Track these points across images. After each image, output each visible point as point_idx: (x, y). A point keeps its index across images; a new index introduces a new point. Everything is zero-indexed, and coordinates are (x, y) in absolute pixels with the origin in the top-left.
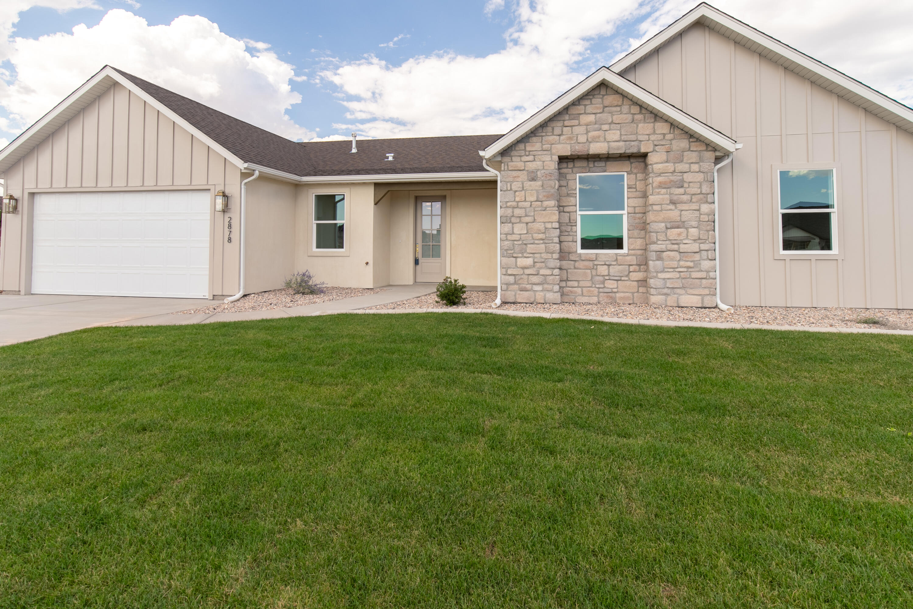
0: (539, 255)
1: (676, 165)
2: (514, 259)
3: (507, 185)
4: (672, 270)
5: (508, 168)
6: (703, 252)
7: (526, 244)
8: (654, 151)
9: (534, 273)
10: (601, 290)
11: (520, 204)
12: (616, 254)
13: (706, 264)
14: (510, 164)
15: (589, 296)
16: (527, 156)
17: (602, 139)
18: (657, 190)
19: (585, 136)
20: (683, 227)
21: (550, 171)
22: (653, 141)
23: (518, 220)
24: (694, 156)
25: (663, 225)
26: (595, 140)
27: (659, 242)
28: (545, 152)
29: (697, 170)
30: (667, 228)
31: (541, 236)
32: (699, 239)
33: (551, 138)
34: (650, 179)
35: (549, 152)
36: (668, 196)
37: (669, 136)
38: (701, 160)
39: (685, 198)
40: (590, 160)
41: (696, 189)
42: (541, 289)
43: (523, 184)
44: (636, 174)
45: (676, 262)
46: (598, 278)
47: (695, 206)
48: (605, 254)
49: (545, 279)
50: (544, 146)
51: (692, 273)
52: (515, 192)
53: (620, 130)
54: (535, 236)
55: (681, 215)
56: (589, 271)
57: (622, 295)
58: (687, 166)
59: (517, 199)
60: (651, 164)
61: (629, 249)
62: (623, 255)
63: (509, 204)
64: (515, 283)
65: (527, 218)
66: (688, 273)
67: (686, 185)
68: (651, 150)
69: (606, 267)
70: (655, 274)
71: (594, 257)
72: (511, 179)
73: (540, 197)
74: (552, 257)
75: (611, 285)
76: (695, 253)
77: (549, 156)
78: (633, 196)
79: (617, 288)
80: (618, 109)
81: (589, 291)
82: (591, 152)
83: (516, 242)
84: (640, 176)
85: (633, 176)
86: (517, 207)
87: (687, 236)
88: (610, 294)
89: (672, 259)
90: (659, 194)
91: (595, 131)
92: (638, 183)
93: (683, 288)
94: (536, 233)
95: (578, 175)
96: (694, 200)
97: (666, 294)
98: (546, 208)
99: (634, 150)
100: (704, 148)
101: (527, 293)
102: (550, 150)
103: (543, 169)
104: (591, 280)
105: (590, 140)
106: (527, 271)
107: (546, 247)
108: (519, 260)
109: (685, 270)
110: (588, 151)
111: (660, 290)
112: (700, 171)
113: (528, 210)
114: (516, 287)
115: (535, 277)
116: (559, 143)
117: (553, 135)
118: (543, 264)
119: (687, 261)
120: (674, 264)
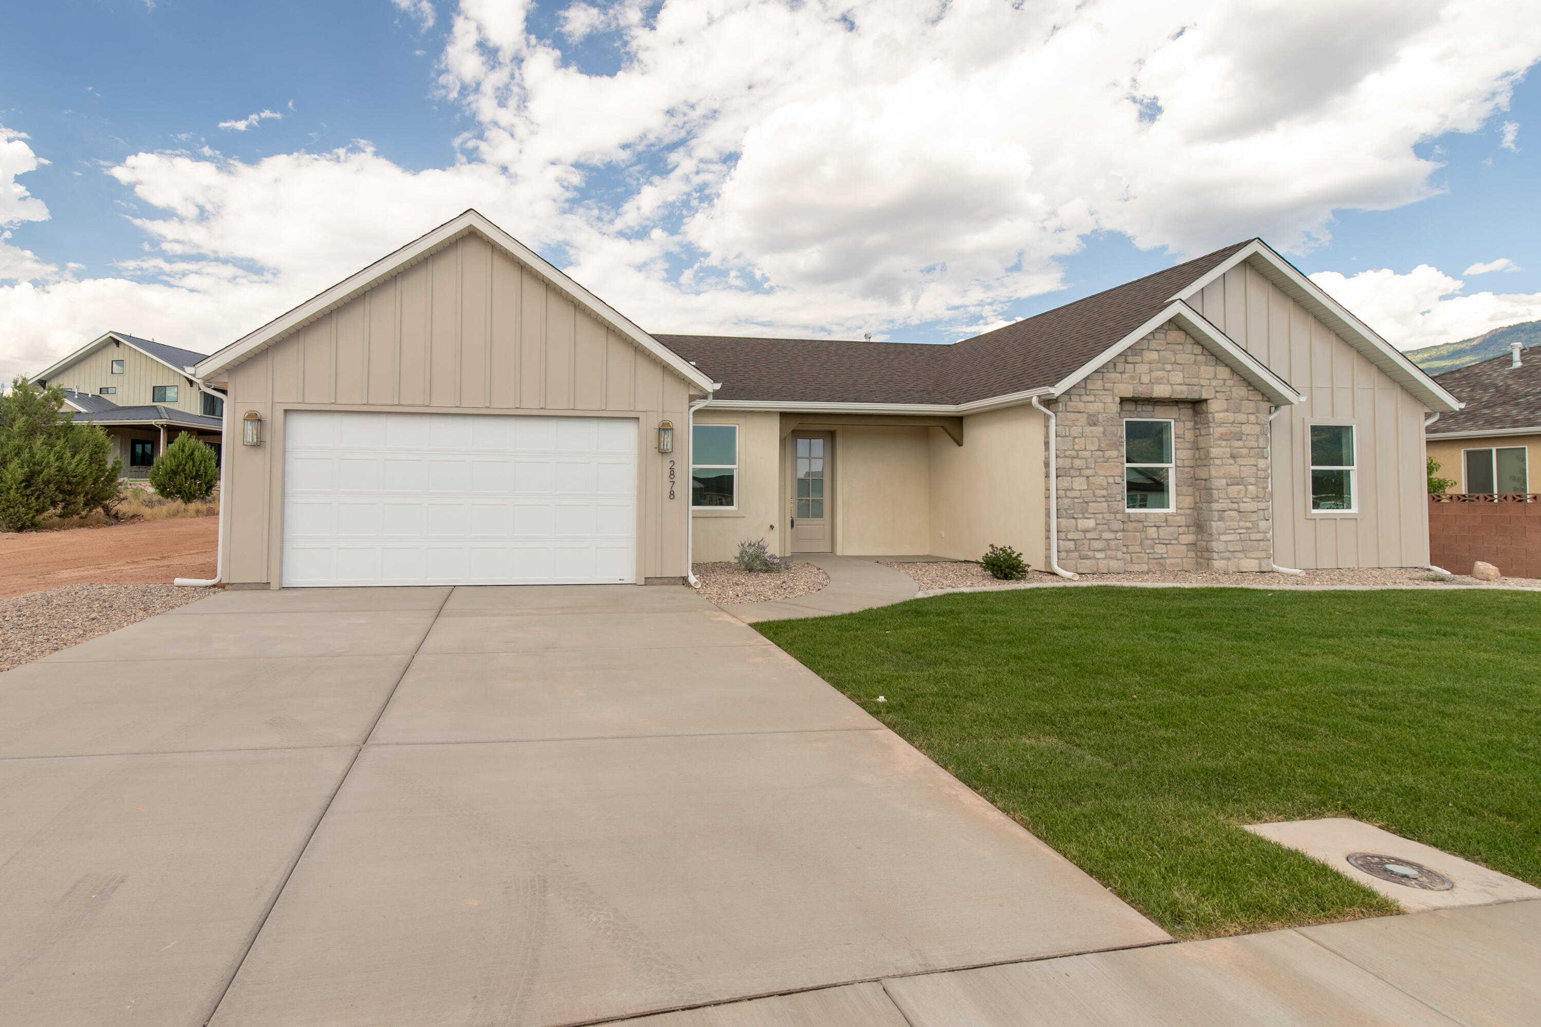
0: (1101, 515)
1: (1236, 415)
2: (1074, 520)
3: (1065, 429)
4: (1232, 531)
5: (1066, 409)
6: (1259, 511)
7: (1086, 502)
8: (1216, 398)
9: (1097, 537)
10: (1151, 556)
11: (1080, 452)
12: (1165, 514)
13: (1263, 525)
14: (1069, 403)
15: (1139, 564)
16: (1087, 395)
17: (1165, 381)
18: (1219, 442)
19: (1148, 375)
20: (1243, 484)
21: (1112, 415)
22: (1214, 387)
23: (1078, 473)
24: (1249, 406)
25: (1224, 481)
26: (1158, 381)
27: (1221, 501)
28: (1107, 392)
29: (1254, 421)
30: (1228, 485)
31: (1104, 493)
32: (1257, 497)
33: (1113, 375)
34: (1211, 429)
35: (1112, 393)
36: (1228, 449)
37: (1229, 383)
38: (1258, 411)
39: (1244, 451)
40: (1139, 403)
41: (1253, 443)
42: (1104, 556)
43: (1082, 429)
44: (1184, 422)
45: (1236, 523)
46: (1147, 542)
47: (1252, 461)
48: (1155, 514)
49: (1108, 545)
50: (1106, 385)
51: (1251, 535)
52: (1075, 438)
53: (1182, 371)
54: (1097, 492)
55: (1240, 472)
56: (1138, 534)
57: (1172, 561)
58: (1245, 416)
59: (1077, 447)
60: (1210, 413)
61: (1177, 508)
62: (1172, 515)
63: (1068, 453)
64: (1076, 549)
65: (1088, 471)
66: (1247, 535)
67: (1244, 437)
68: (1212, 396)
69: (1155, 529)
70: (1217, 537)
72: (1070, 423)
73: (1103, 445)
74: (1115, 518)
75: (1160, 549)
76: (1253, 512)
77: (1111, 397)
78: (1182, 447)
79: (1167, 553)
80: (1180, 347)
81: (1139, 558)
82: (1155, 395)
83: (1076, 500)
84: (1189, 425)
85: (1181, 424)
86: (1077, 457)
87: (1246, 494)
88: (1160, 561)
89: (1232, 519)
90: (1219, 446)
91: (1159, 370)
92: (1186, 432)
93: (1243, 551)
94: (1097, 489)
95: (1125, 420)
96: (1252, 454)
97: (1228, 559)
98: (1108, 459)
99: (1195, 396)
100: (1261, 398)
101: (1089, 561)
102: (1113, 390)
103: (1104, 412)
104: (1141, 544)
105: (1153, 381)
106: (1089, 535)
107: (1109, 506)
108: (1079, 521)
109: (1244, 531)
110: (1151, 393)
111: (1222, 554)
112: (1257, 424)
113: (1089, 461)
114: (1076, 554)
115: (1098, 542)
116: (1122, 382)
117: (1115, 372)
118: (1106, 527)
119: (1246, 521)
120: (1234, 525)
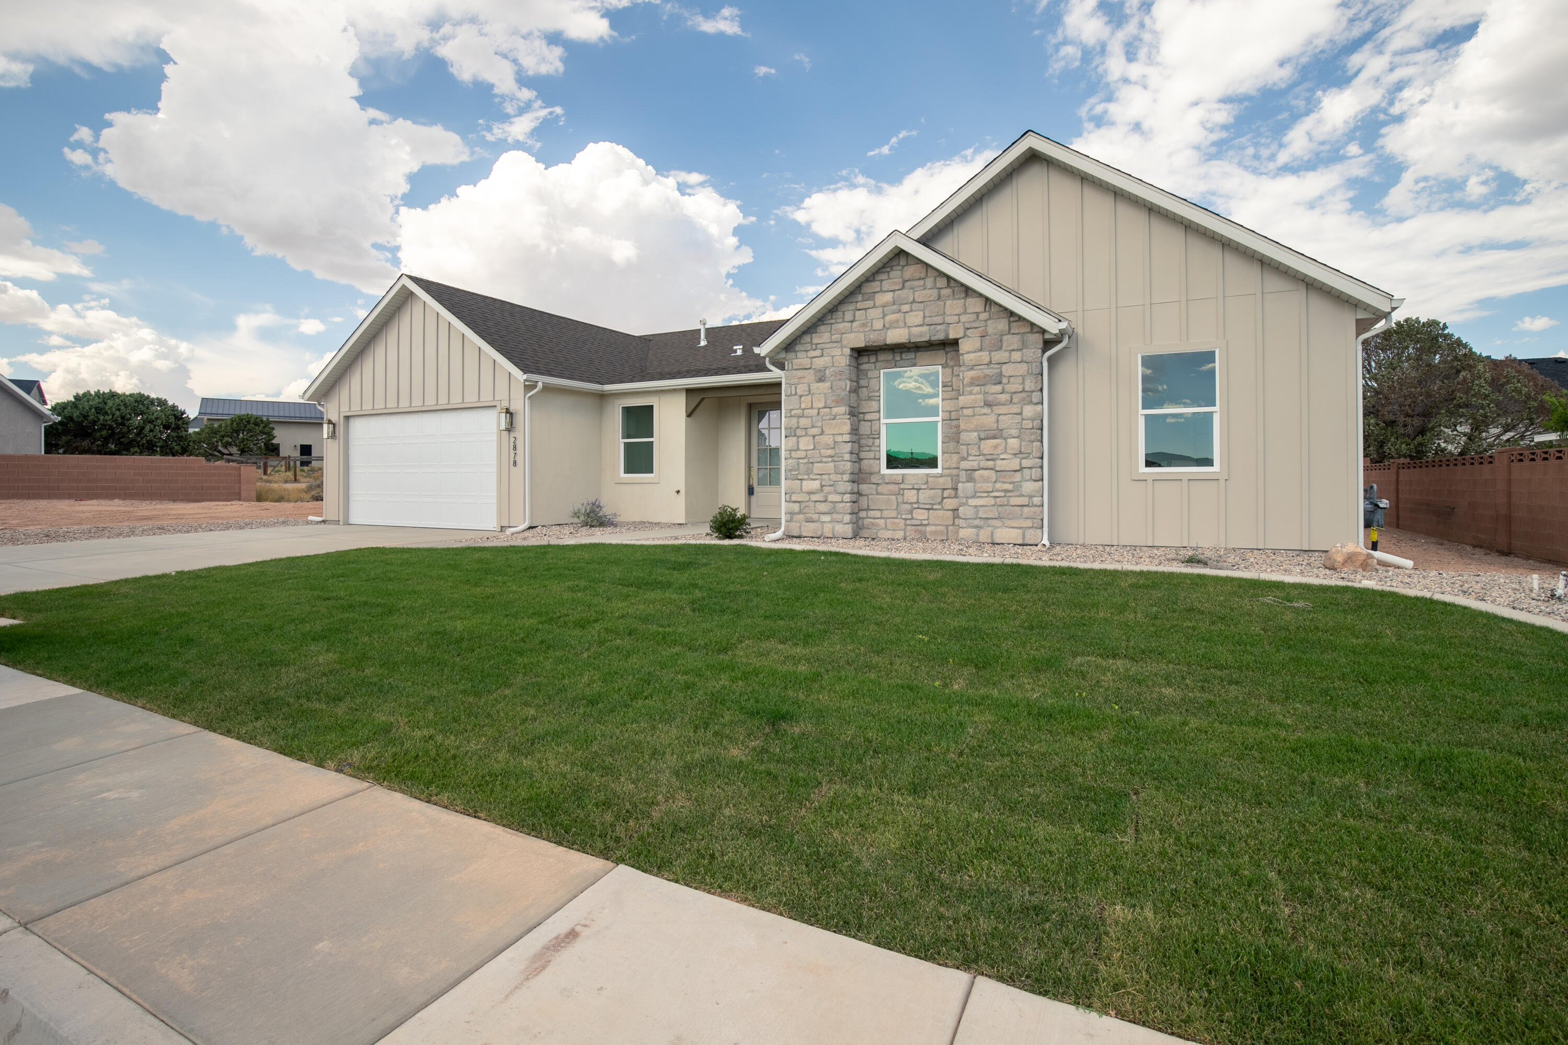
0: (828, 476)
1: (993, 354)
2: (799, 482)
3: (792, 388)
4: (986, 495)
5: (793, 367)
6: (1025, 470)
7: (812, 463)
8: (965, 336)
9: (822, 500)
10: (908, 522)
11: (806, 412)
12: (927, 475)
13: (1029, 487)
14: (795, 361)
15: (894, 530)
16: (814, 350)
17: (901, 324)
18: (969, 389)
19: (882, 320)
20: (1001, 437)
21: (840, 369)
22: (964, 323)
23: (804, 433)
24: (1015, 341)
25: (975, 434)
26: (893, 325)
27: (970, 458)
28: (835, 345)
29: (1019, 360)
30: (980, 439)
31: (830, 452)
32: (1021, 453)
33: (841, 326)
34: (963, 373)
35: (839, 345)
36: (981, 396)
37: (984, 316)
38: (1024, 346)
39: (1004, 397)
41: (1017, 386)
42: (830, 520)
43: (809, 386)
44: (952, 367)
45: (990, 485)
46: (904, 506)
47: (1015, 409)
49: (835, 508)
50: (833, 337)
51: (1011, 499)
52: (801, 396)
53: (923, 311)
54: (823, 451)
55: (997, 423)
56: (894, 497)
57: (933, 528)
58: (1007, 354)
59: (803, 406)
60: (962, 354)
61: (945, 468)
62: (936, 476)
63: (793, 412)
64: (800, 512)
65: (813, 429)
66: (1005, 499)
67: (1005, 380)
68: (961, 335)
69: (914, 492)
70: (964, 500)
71: (900, 479)
72: (796, 381)
73: (829, 402)
74: (843, 479)
75: (920, 515)
76: (1016, 471)
77: (840, 349)
78: (947, 397)
79: (928, 519)
80: (922, 282)
81: (894, 523)
82: (889, 341)
83: (801, 461)
85: (949, 370)
86: (803, 416)
87: (1005, 449)
88: (920, 528)
89: (986, 480)
90: (970, 393)
91: (894, 313)
92: (952, 379)
93: (999, 518)
94: (824, 449)
95: (882, 371)
96: (1014, 401)
97: (977, 527)
98: (835, 416)
99: (941, 336)
100: (1028, 330)
101: (814, 524)
102: (841, 341)
103: (833, 366)
104: (897, 508)
105: (887, 325)
106: (814, 498)
107: (835, 467)
108: (804, 483)
109: (1002, 494)
110: (885, 340)
111: (971, 521)
112: (1022, 361)
113: (814, 419)
114: (801, 516)
115: (823, 504)
116: (851, 332)
117: (844, 321)
118: (832, 488)
119: (1005, 483)
120: (989, 487)
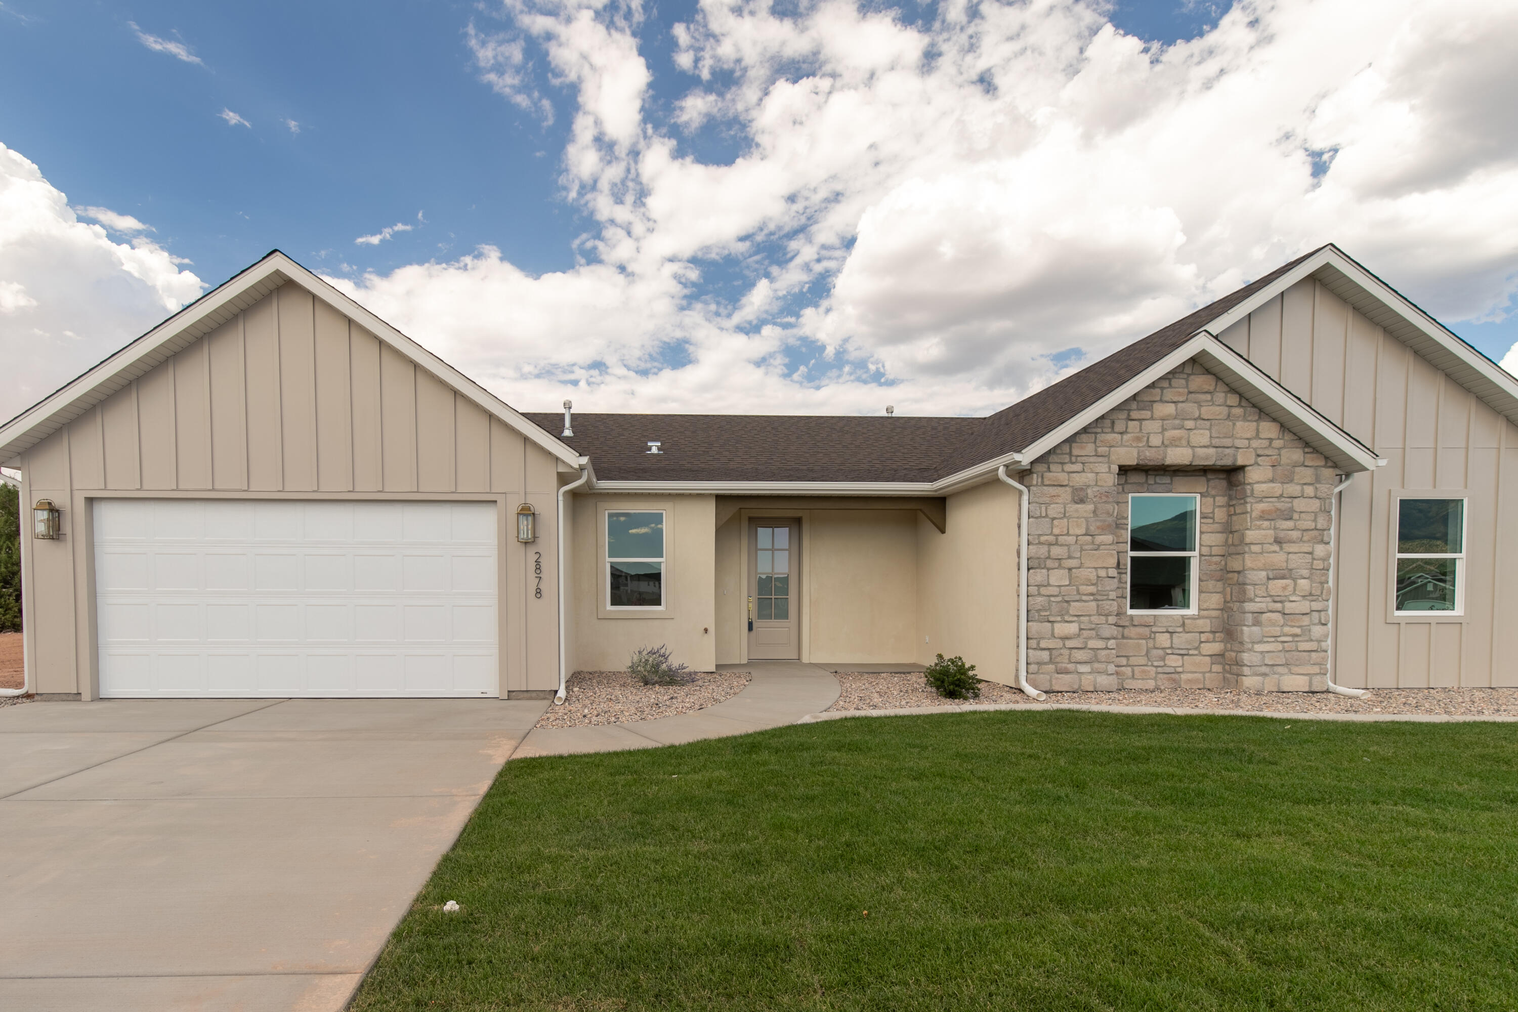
0: (1088, 618)
1: (1285, 485)
2: (1049, 625)
3: (1040, 508)
4: (1273, 639)
5: (1042, 482)
6: (1314, 613)
7: (1067, 602)
8: (1257, 463)
9: (1080, 646)
10: (1160, 670)
11: (1060, 538)
12: (1182, 616)
13: (1317, 631)
14: (1047, 475)
15: (1143, 679)
16: (1073, 463)
17: (1184, 442)
18: (1258, 523)
19: (1160, 436)
20: (1291, 578)
21: (1108, 490)
22: (1255, 449)
23: (1057, 565)
24: (1306, 474)
25: (1264, 574)
26: (1175, 443)
27: (1257, 599)
28: (1100, 459)
29: (1312, 494)
30: (1269, 579)
31: (1092, 589)
32: (1311, 594)
33: (1110, 437)
34: (1248, 506)
35: (1106, 459)
36: (1272, 532)
37: (1277, 443)
38: (1319, 480)
39: (1295, 534)
40: (1150, 472)
41: (1310, 523)
42: (1089, 670)
43: (1065, 507)
44: (1214, 497)
45: (1278, 629)
46: (1155, 652)
47: (1306, 548)
48: (1167, 616)
49: (1096, 656)
50: (1099, 449)
51: (1299, 644)
52: (1053, 519)
53: (1210, 429)
54: (1083, 589)
55: (1287, 562)
56: (1144, 641)
57: (1190, 676)
58: (1299, 488)
59: (1056, 531)
60: (1249, 484)
61: (1200, 609)
62: (1193, 618)
63: (1043, 539)
64: (1051, 661)
65: (1071, 561)
66: (1294, 644)
67: (1296, 516)
68: (1252, 462)
69: (1168, 635)
70: (1250, 646)
71: (1151, 621)
72: (1047, 500)
73: (1092, 528)
74: (1107, 621)
75: (1173, 661)
76: (1303, 614)
77: (1106, 465)
78: (1209, 530)
79: (1183, 666)
80: (1208, 397)
81: (1144, 671)
82: (1168, 461)
83: (1052, 599)
84: (1221, 500)
85: (1210, 500)
86: (1056, 544)
87: (1295, 590)
88: (1173, 676)
89: (1273, 624)
90: (1259, 528)
91: (1175, 429)
92: (1216, 510)
93: (1287, 664)
94: (1083, 585)
95: (1130, 495)
96: (1305, 538)
97: (1265, 675)
98: (1099, 546)
99: (1227, 462)
100: (1323, 463)
101: (1069, 676)
102: (1108, 456)
103: (1096, 485)
104: (1147, 655)
105: (1166, 442)
106: (1069, 644)
107: (1098, 606)
108: (1056, 625)
109: (1290, 639)
110: (1165, 459)
111: (1257, 668)
112: (1316, 497)
113: (1072, 548)
114: (1051, 667)
115: (1081, 652)
116: (1122, 445)
117: (1113, 432)
118: (1094, 632)
119: (1293, 626)
120: (1276, 631)
